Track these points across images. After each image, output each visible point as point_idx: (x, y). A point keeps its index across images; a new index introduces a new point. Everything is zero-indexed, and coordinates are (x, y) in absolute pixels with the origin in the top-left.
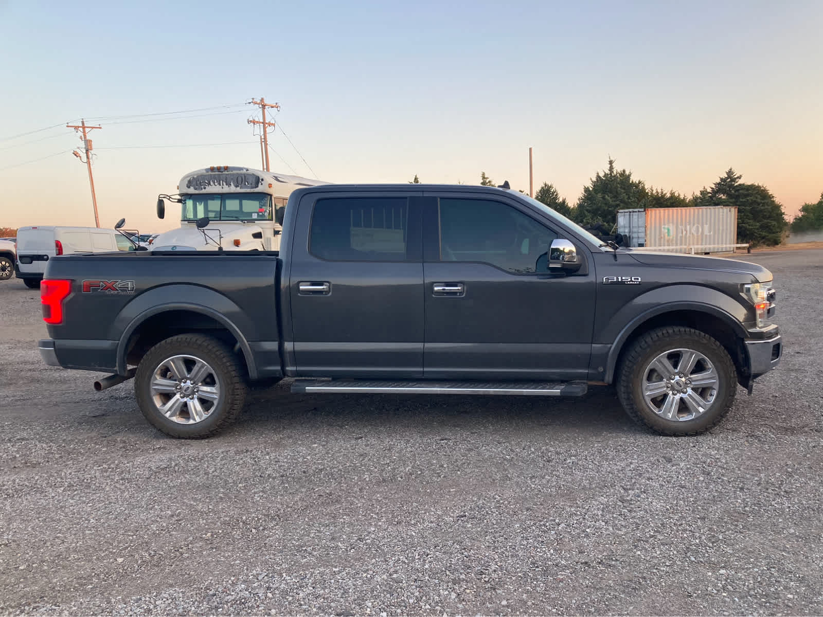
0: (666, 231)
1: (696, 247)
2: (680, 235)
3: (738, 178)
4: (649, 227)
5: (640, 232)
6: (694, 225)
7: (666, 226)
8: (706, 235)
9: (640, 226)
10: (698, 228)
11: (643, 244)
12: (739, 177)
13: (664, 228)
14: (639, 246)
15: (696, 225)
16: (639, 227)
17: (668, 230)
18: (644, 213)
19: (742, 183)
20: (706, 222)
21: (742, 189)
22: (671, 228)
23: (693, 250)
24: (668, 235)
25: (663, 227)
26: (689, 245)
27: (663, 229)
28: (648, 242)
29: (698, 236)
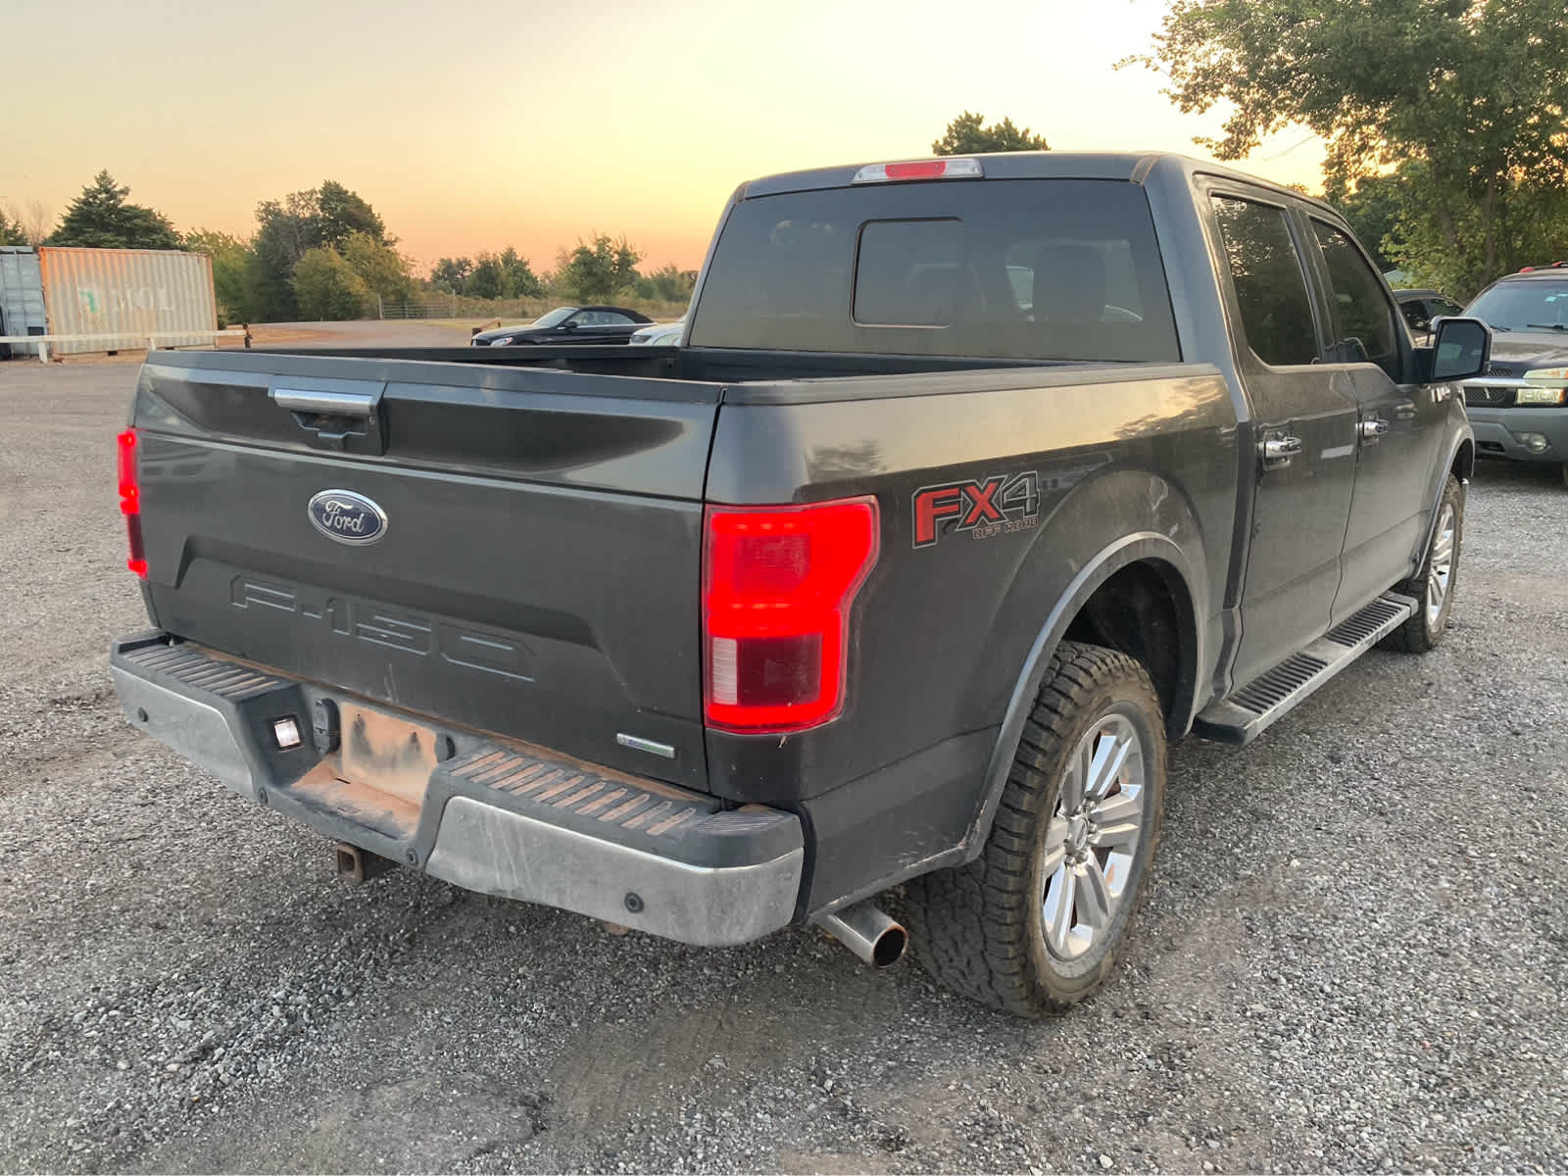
0: (87, 299)
1: (156, 335)
2: (115, 309)
3: (122, 192)
4: (49, 288)
5: (29, 301)
6: (138, 289)
7: (86, 290)
8: (164, 311)
9: (24, 286)
10: (146, 292)
11: (42, 328)
12: (125, 192)
13: (82, 293)
14: (30, 335)
15: (142, 289)
16: (22, 289)
17: (90, 296)
18: (35, 255)
19: (132, 204)
20: (161, 283)
21: (136, 217)
22: (96, 296)
23: (152, 340)
24: (92, 309)
25: (79, 289)
26: (143, 331)
27: (79, 296)
28: (53, 324)
29: (148, 313)
